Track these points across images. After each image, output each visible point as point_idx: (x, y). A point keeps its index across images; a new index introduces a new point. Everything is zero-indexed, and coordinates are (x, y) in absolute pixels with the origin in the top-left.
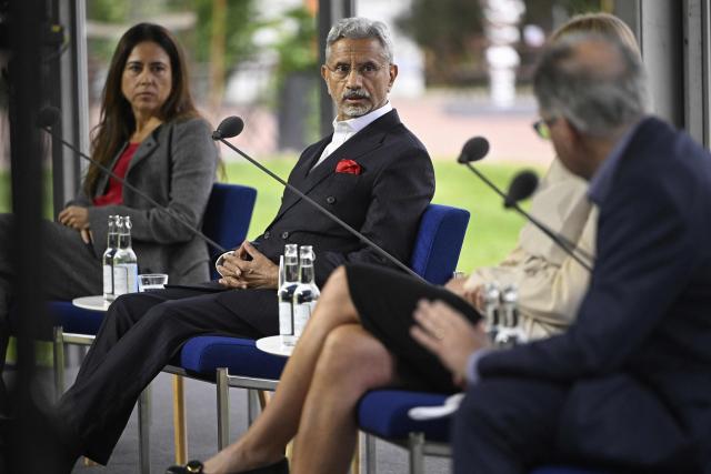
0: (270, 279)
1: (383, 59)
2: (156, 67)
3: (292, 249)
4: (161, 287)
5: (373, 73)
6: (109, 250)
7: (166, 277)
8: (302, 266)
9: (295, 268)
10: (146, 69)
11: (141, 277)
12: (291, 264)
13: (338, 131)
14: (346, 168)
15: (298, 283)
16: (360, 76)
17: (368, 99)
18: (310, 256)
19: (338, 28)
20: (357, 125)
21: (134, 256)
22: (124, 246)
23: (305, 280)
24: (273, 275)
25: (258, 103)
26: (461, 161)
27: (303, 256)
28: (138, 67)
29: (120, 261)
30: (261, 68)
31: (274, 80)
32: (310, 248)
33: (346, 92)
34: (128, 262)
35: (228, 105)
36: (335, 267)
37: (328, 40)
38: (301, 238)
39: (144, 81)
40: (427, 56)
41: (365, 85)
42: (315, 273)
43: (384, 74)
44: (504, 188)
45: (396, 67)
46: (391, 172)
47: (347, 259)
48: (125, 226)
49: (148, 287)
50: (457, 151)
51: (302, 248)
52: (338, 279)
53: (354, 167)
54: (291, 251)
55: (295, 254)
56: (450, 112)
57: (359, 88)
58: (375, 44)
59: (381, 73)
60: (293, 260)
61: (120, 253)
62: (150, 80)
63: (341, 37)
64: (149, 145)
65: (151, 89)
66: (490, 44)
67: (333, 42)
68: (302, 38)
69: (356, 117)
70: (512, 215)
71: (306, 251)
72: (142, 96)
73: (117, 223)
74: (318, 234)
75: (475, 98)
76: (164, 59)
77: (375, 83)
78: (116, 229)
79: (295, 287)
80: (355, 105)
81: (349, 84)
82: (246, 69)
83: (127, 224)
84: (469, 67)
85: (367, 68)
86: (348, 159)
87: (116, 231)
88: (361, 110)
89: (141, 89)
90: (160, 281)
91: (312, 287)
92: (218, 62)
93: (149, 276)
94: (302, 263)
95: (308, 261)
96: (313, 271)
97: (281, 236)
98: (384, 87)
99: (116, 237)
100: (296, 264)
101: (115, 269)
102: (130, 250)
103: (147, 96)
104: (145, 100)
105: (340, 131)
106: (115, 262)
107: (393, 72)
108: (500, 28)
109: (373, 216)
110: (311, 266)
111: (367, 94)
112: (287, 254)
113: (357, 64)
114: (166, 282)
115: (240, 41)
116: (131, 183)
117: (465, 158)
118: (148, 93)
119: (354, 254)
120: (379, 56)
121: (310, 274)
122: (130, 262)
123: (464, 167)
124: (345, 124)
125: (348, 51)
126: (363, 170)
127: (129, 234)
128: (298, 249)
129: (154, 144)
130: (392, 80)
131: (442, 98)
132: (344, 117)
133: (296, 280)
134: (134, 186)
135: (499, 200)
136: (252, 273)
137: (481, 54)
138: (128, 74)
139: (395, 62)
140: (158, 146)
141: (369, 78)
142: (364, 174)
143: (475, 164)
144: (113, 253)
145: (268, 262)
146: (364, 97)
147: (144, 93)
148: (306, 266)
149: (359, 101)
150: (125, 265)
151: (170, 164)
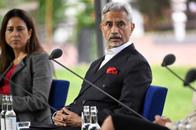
0: (78, 123)
1: (128, 20)
2: (20, 29)
3: (87, 108)
4: (28, 127)
5: (123, 27)
6: (3, 111)
7: (30, 123)
8: (92, 116)
9: (89, 117)
10: (15, 29)
11: (18, 123)
12: (86, 115)
13: (107, 54)
14: (111, 71)
15: (90, 124)
16: (117, 28)
17: (121, 39)
18: (95, 110)
19: (107, 6)
20: (116, 51)
21: (14, 114)
22: (10, 109)
23: (93, 122)
24: (79, 121)
25: (68, 42)
26: (163, 65)
27: (92, 111)
28: (11, 29)
29: (8, 116)
30: (69, 26)
31: (76, 32)
32: (95, 107)
33: (111, 35)
34: (12, 117)
35: (54, 43)
36: (107, 116)
37: (102, 12)
38: (91, 103)
39: (14, 35)
40: (145, 18)
41: (119, 32)
42: (98, 119)
43: (128, 27)
44: (183, 77)
45: (134, 25)
46: (132, 72)
47: (113, 112)
48: (10, 100)
49: (21, 128)
50: (161, 61)
51: (91, 107)
52: (108, 121)
53: (115, 71)
54: (86, 109)
55: (88, 110)
56: (156, 43)
57: (117, 33)
58: (124, 13)
59: (127, 27)
60: (87, 113)
61: (8, 113)
62: (17, 35)
63: (108, 11)
64: (21, 65)
65: (18, 39)
66: (173, 11)
67: (105, 13)
68: (87, 12)
69: (115, 47)
70: (187, 89)
71: (93, 109)
72: (14, 42)
73: (6, 99)
74: (98, 101)
75: (167, 36)
76: (23, 25)
77: (124, 31)
78: (6, 102)
79: (89, 125)
80: (115, 42)
81: (112, 32)
82: (62, 27)
83: (11, 99)
84: (164, 22)
85: (120, 24)
86: (112, 67)
87: (6, 103)
88: (118, 44)
89: (13, 39)
90: (27, 125)
91: (97, 125)
92: (49, 23)
93: (22, 123)
94: (91, 114)
95: (94, 113)
96: (97, 118)
97: (82, 102)
98: (128, 34)
99: (6, 105)
100: (89, 115)
101: (6, 120)
102: (12, 111)
103: (16, 42)
104: (15, 44)
105: (108, 54)
106: (6, 117)
107: (132, 26)
108: (177, 4)
109: (124, 93)
110: (96, 115)
111: (121, 36)
112: (85, 110)
113: (116, 22)
114: (29, 125)
115: (59, 14)
116: (13, 82)
117: (164, 64)
118: (17, 41)
119: (116, 110)
120: (126, 19)
121: (95, 119)
122: (13, 116)
123: (164, 68)
124: (111, 51)
125: (112, 16)
126: (119, 72)
127: (12, 104)
128: (90, 108)
129: (23, 64)
130: (132, 30)
131: (152, 37)
132: (110, 47)
133: (89, 122)
134: (15, 83)
135: (181, 83)
136: (69, 120)
137: (169, 16)
138: (7, 32)
139: (133, 22)
140: (26, 65)
141: (122, 29)
142: (120, 74)
143: (169, 66)
144: (5, 113)
145: (76, 115)
146: (119, 38)
147: (15, 41)
148: (93, 116)
149: (117, 40)
150: (11, 118)
151: (32, 74)
